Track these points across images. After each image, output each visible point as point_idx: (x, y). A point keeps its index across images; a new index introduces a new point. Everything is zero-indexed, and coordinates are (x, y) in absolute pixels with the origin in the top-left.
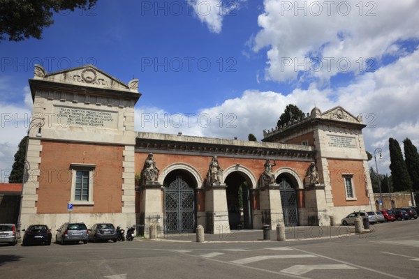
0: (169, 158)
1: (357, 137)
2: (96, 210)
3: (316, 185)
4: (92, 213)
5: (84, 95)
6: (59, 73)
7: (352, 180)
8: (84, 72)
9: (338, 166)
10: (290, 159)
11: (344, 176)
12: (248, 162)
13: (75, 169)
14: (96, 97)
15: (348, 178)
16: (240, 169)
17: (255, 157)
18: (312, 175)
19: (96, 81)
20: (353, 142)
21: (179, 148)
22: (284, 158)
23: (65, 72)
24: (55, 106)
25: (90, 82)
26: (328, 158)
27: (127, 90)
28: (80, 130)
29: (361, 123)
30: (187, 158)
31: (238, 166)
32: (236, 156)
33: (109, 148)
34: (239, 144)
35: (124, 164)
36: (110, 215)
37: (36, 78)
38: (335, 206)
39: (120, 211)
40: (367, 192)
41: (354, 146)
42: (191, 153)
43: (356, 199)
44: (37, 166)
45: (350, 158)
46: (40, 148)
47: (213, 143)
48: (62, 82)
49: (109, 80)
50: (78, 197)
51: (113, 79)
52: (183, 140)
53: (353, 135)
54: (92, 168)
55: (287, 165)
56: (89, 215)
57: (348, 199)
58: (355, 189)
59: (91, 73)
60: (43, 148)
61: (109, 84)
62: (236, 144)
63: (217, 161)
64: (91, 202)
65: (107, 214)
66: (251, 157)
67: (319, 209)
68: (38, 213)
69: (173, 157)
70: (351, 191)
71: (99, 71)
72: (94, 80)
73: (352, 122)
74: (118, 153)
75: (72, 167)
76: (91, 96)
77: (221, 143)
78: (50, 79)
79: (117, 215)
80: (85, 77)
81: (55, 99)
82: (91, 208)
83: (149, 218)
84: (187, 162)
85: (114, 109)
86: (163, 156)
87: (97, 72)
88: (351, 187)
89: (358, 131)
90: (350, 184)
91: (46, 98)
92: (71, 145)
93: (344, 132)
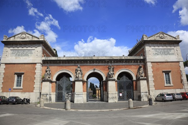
0: (59, 67)
1: (175, 48)
2: (23, 91)
3: (141, 78)
4: (22, 92)
5: (21, 44)
6: (12, 37)
7: (170, 74)
8: (22, 35)
9: (160, 66)
10: (128, 64)
11: (163, 72)
12: (101, 67)
13: (16, 74)
14: (26, 44)
15: (167, 73)
16: (96, 71)
17: (105, 64)
18: (140, 72)
19: (26, 38)
20: (172, 51)
21: (63, 63)
22: (124, 64)
23: (14, 36)
24: (11, 50)
25: (23, 39)
26: (152, 62)
27: (39, 40)
28: (19, 59)
29: (178, 40)
30: (67, 67)
31: (94, 69)
32: (94, 65)
33: (30, 65)
34: (96, 59)
35: (36, 71)
36: (29, 93)
37: (4, 40)
38: (155, 89)
39: (33, 91)
40: (182, 81)
41: (173, 54)
42: (70, 65)
43: (173, 85)
44: (3, 74)
45: (169, 61)
46: (4, 67)
47: (81, 59)
48: (13, 40)
49: (31, 36)
50: (17, 85)
51: (33, 36)
52: (66, 59)
53: (173, 48)
54: (23, 74)
55: (125, 68)
56: (20, 93)
57: (166, 85)
58: (172, 79)
59: (24, 35)
60: (6, 67)
61: (31, 38)
62: (94, 59)
63: (80, 68)
64: (21, 87)
65: (27, 93)
66: (103, 64)
67: (142, 91)
68: (2, 92)
69: (61, 67)
70: (169, 80)
71: (27, 34)
72: (25, 38)
73: (171, 40)
74: (34, 67)
75: (15, 74)
76: (24, 44)
77: (86, 59)
78: (9, 40)
79: (32, 93)
80: (22, 37)
81: (11, 47)
82: (22, 90)
83: (43, 95)
84: (68, 69)
85: (33, 48)
86: (56, 67)
87: (26, 34)
88: (169, 78)
89: (176, 45)
90: (169, 76)
91: (8, 47)
92: (16, 65)
93: (165, 46)
